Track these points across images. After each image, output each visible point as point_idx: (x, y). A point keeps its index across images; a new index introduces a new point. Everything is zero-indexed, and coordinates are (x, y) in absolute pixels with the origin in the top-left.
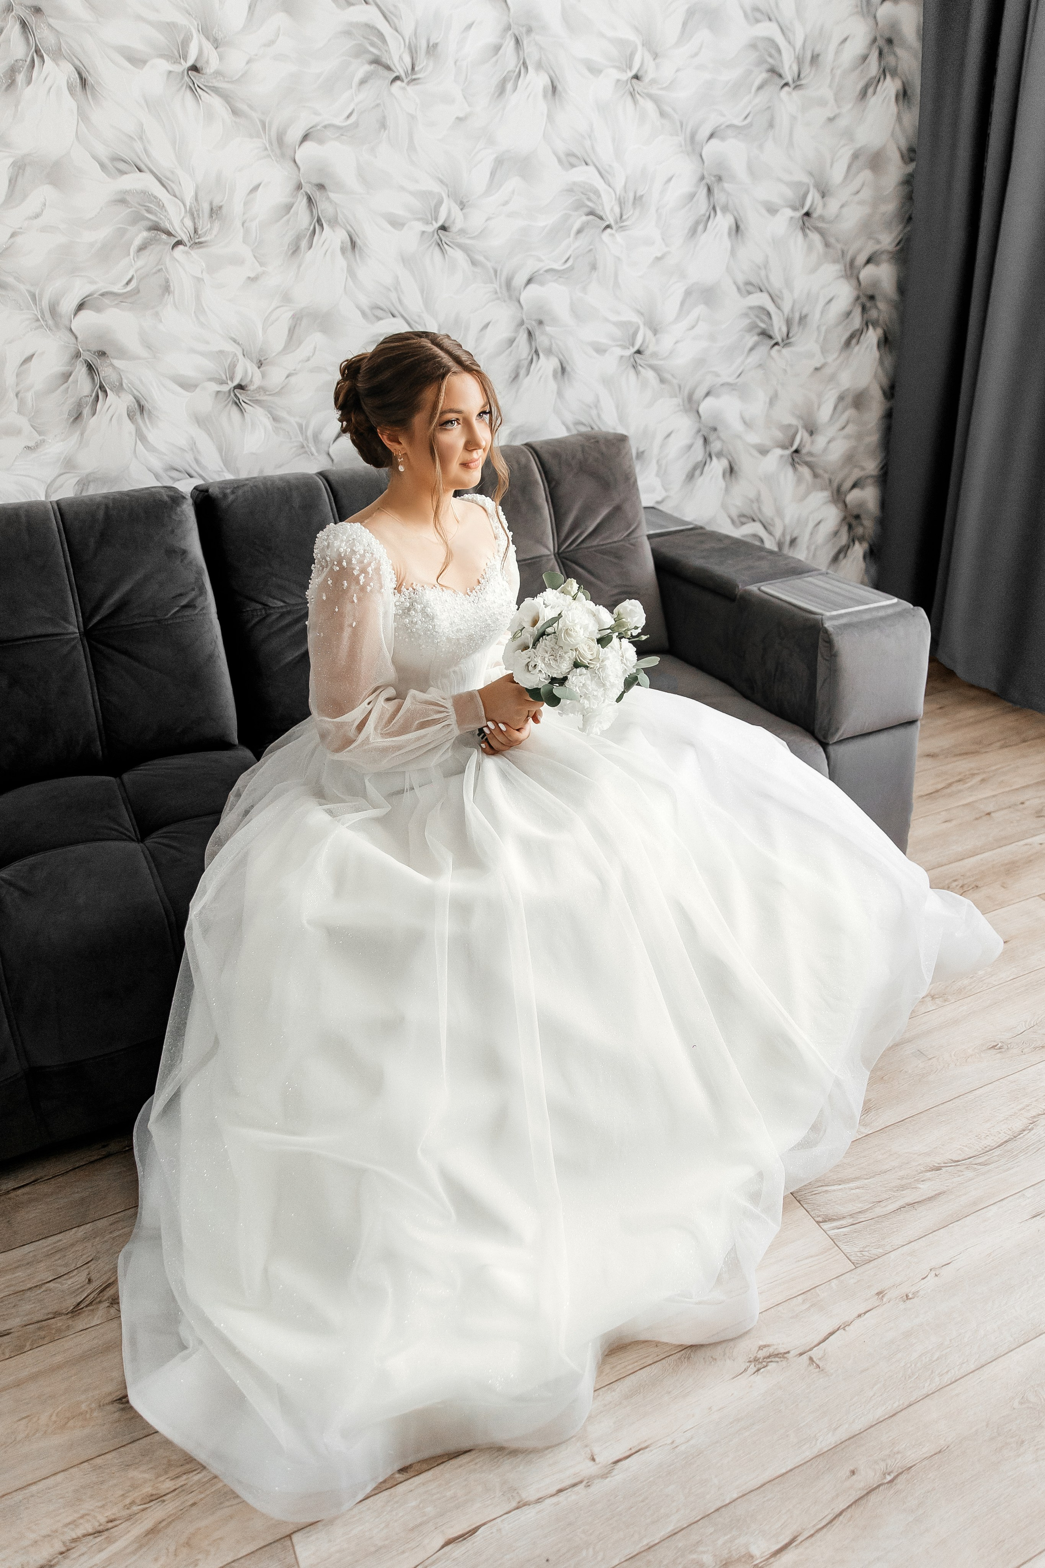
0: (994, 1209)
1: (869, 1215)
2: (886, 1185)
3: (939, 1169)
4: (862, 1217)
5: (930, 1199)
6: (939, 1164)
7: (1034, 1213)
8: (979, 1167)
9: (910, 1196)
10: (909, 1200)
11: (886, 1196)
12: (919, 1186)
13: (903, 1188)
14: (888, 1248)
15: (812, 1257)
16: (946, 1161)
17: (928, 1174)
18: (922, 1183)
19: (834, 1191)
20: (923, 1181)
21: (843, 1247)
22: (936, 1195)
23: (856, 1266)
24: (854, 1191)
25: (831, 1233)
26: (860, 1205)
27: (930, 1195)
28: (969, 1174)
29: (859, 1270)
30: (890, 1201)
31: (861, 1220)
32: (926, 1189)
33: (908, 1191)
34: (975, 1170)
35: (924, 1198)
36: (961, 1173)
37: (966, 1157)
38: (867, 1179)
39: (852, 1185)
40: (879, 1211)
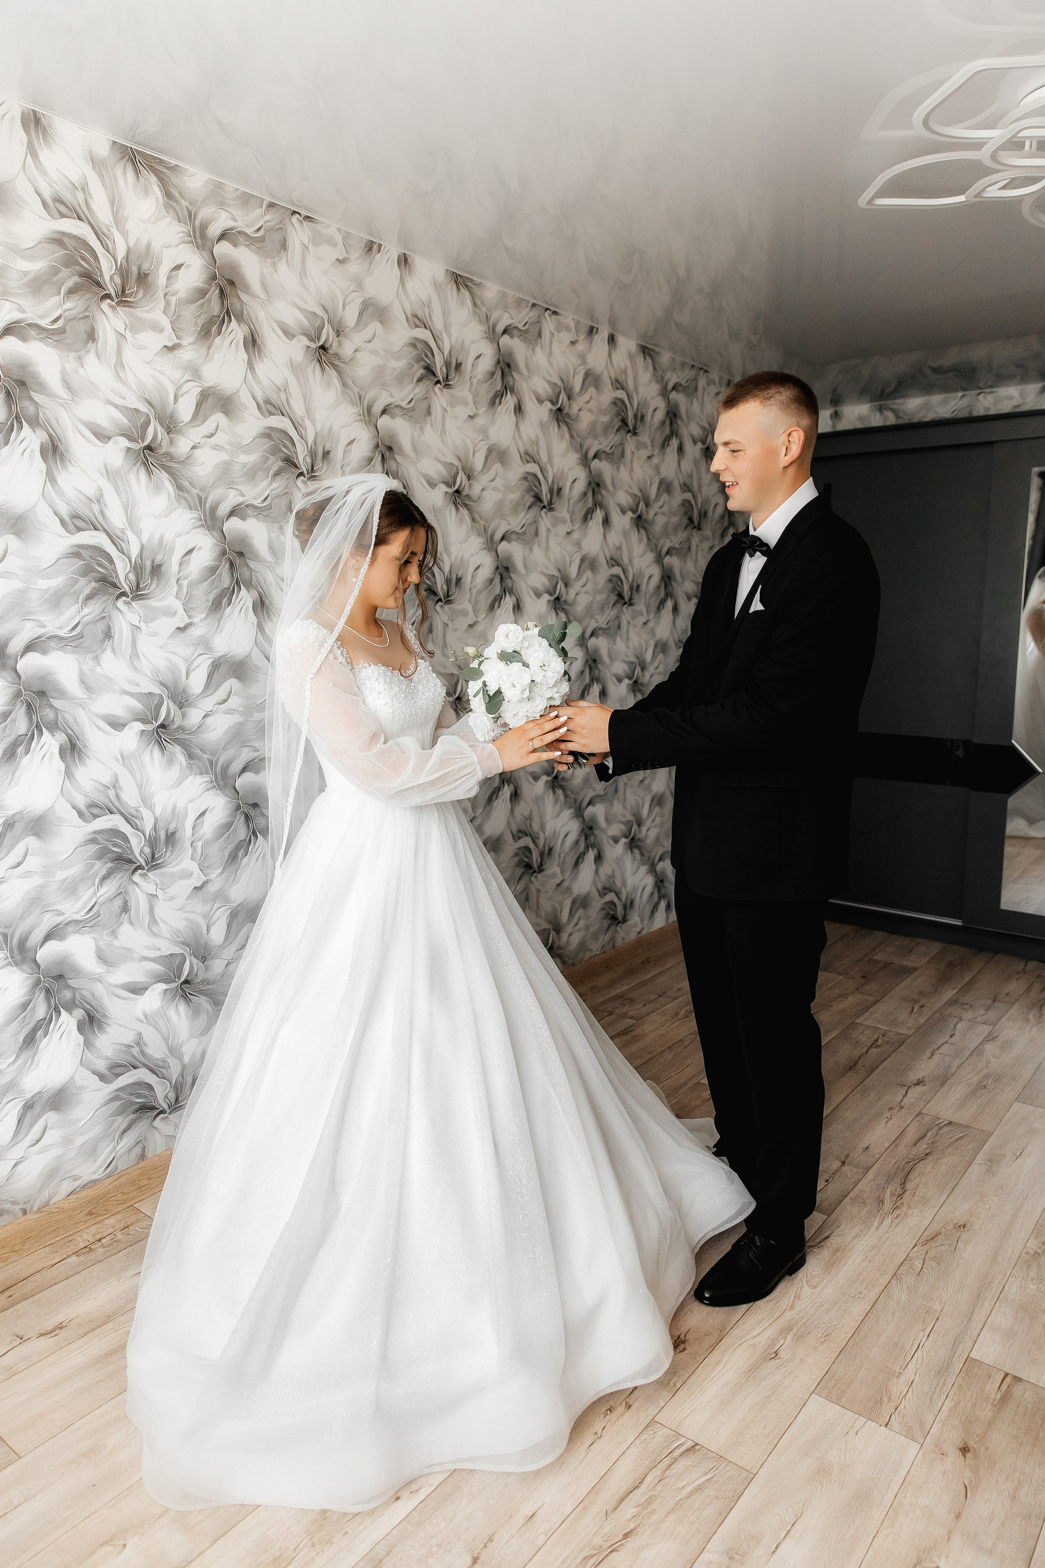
0: (568, 1510)
1: (663, 1465)
2: (662, 1499)
3: (626, 1536)
4: (667, 1461)
5: (622, 1500)
6: (627, 1541)
7: (534, 1518)
8: (590, 1553)
9: (639, 1496)
10: (639, 1492)
11: (659, 1488)
12: (635, 1510)
13: (649, 1502)
14: (638, 1442)
15: (687, 1416)
16: (622, 1547)
17: (632, 1526)
18: (634, 1514)
19: (700, 1477)
20: (635, 1516)
21: (670, 1432)
22: (619, 1506)
23: (653, 1421)
24: (685, 1483)
25: (683, 1440)
26: (674, 1471)
27: (623, 1503)
28: (597, 1541)
29: (649, 1419)
30: (652, 1484)
31: (667, 1458)
32: (629, 1509)
33: (643, 1501)
34: (593, 1548)
35: (628, 1499)
36: (605, 1538)
37: (605, 1560)
38: (680, 1500)
39: (689, 1488)
40: (657, 1472)
